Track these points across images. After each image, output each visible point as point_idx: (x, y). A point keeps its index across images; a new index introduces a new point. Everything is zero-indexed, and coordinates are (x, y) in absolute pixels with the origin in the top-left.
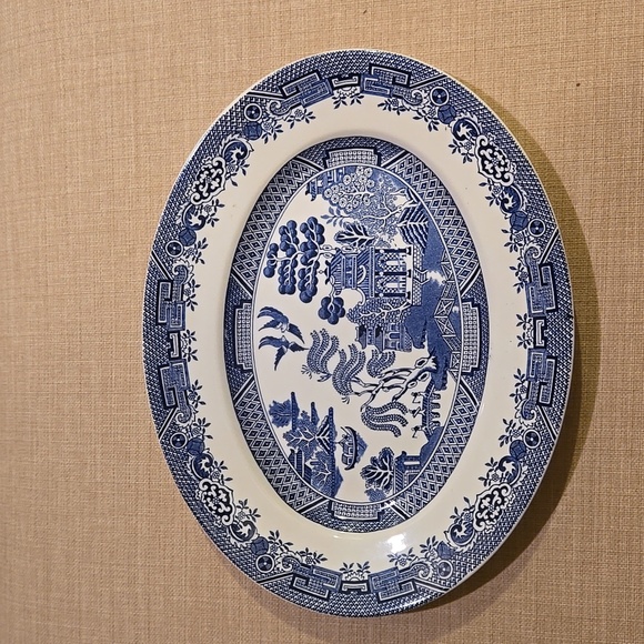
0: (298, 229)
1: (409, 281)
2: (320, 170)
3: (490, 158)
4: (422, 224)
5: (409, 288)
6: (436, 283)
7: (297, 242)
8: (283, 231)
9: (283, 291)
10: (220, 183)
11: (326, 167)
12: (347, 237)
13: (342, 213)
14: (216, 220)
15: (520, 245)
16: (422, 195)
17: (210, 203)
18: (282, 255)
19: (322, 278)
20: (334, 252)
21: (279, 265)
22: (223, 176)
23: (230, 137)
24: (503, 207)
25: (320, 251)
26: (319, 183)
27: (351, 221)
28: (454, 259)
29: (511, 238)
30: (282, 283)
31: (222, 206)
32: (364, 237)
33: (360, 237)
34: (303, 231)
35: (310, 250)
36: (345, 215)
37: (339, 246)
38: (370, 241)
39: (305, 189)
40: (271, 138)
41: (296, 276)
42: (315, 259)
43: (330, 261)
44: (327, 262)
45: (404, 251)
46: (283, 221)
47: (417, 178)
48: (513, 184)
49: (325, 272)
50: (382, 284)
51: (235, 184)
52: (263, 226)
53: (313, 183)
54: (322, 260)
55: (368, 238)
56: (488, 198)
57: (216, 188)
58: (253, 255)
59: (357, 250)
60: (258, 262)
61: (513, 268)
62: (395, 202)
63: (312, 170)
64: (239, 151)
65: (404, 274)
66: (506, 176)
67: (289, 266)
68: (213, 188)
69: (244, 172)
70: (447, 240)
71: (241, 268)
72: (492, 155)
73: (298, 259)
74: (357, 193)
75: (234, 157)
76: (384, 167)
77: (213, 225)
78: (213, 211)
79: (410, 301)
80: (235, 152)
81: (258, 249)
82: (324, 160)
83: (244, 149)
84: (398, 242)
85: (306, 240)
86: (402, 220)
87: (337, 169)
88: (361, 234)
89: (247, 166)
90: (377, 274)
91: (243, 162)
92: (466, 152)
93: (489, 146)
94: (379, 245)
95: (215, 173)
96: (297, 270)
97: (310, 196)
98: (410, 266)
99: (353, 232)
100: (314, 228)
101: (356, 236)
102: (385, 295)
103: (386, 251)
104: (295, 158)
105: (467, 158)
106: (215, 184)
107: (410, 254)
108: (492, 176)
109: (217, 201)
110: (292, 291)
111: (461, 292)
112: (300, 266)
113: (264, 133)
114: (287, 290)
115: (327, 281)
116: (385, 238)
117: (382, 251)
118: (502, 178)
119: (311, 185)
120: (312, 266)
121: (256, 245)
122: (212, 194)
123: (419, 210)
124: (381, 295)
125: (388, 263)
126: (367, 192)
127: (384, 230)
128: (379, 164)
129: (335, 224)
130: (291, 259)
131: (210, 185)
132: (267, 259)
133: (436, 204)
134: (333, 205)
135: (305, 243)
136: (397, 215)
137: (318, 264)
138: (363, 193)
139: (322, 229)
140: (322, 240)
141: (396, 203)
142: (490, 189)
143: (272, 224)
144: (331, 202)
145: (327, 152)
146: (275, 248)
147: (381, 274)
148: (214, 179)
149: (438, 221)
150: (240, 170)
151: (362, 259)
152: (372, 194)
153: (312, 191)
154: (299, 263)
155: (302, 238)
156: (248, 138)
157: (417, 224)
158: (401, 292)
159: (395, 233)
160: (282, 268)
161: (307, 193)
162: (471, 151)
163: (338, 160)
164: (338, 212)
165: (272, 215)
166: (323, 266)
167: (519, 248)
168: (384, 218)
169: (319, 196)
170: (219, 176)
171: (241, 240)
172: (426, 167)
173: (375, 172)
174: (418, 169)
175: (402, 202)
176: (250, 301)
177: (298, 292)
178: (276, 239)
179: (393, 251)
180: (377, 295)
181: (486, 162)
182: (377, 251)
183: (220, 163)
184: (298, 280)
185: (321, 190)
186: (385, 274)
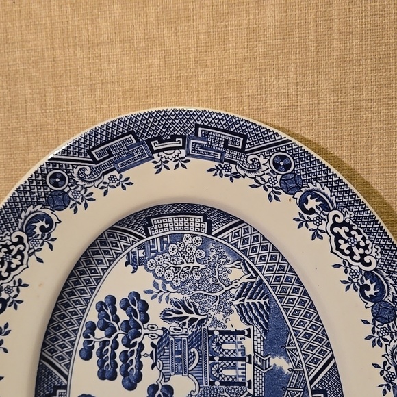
0: (117, 305)
1: (250, 367)
2: (141, 238)
3: (346, 238)
4: (262, 301)
5: (249, 376)
6: (281, 371)
7: (117, 319)
8: (101, 307)
9: (102, 376)
10: (21, 261)
11: (148, 235)
12: (174, 315)
13: (169, 287)
14: (20, 302)
15: (386, 340)
16: (260, 268)
17: (11, 284)
18: (100, 334)
19: (147, 362)
20: (161, 333)
21: (97, 346)
22: (25, 253)
23: (31, 209)
24: (363, 294)
25: (144, 332)
26: (141, 254)
27: (179, 296)
28: (301, 344)
29: (373, 331)
30: (101, 366)
31: (26, 286)
32: (195, 316)
33: (191, 316)
34: (124, 308)
35: (133, 330)
36: (171, 290)
37: (167, 325)
38: (202, 321)
39: (124, 260)
40: (81, 207)
41: (117, 359)
42: (138, 340)
43: (156, 342)
44: (152, 344)
45: (242, 332)
46: (100, 296)
47: (254, 250)
48: (375, 270)
49: (151, 355)
50: (217, 371)
51: (40, 260)
52: (77, 302)
53: (134, 253)
54: (147, 342)
55: (200, 317)
56: (344, 282)
57: (18, 266)
58: (66, 335)
59: (187, 330)
60: (72, 343)
61: (376, 366)
62: (229, 276)
63: (132, 238)
64: (43, 223)
65: (243, 359)
66: (367, 259)
67: (109, 347)
68: (13, 266)
69: (51, 247)
70: (292, 321)
71: (53, 351)
72: (348, 234)
73: (119, 340)
74: (185, 265)
75: (37, 231)
76: (216, 235)
77: (16, 307)
78: (15, 293)
79: (251, 391)
80: (38, 225)
81: (72, 328)
82: (145, 227)
83: (49, 221)
84: (235, 322)
85: (128, 318)
86: (239, 296)
87: (161, 238)
88: (191, 312)
89: (53, 240)
90: (212, 358)
91: (49, 235)
92: (315, 227)
93: (344, 224)
94: (212, 325)
95: (15, 249)
96: (118, 352)
97: (130, 267)
98: (249, 351)
99: (182, 310)
100: (137, 305)
101: (185, 314)
102: (222, 384)
103: (221, 332)
104: (111, 228)
105: (316, 235)
106: (16, 262)
107: (249, 336)
108: (348, 258)
109: (20, 281)
110: (113, 377)
111: (311, 382)
112: (121, 348)
113: (72, 202)
114: (107, 375)
115: (154, 366)
116: (220, 317)
117: (216, 333)
118: (362, 261)
119: (132, 256)
120: (135, 348)
121: (69, 324)
122: (13, 273)
123: (258, 285)
124: (217, 383)
125: (224, 346)
126: (196, 264)
127: (218, 308)
128: (209, 232)
129: (160, 300)
130: (111, 339)
131: (10, 263)
132: (82, 339)
133: (277, 279)
134: (158, 278)
135: (126, 322)
136: (233, 291)
137: (142, 346)
138: (191, 265)
139: (145, 306)
140: (146, 319)
141: (231, 277)
142: (346, 271)
143: (87, 300)
144: (155, 275)
145: (149, 219)
146: (91, 327)
147: (217, 359)
148: (15, 257)
149: (281, 299)
150: (46, 245)
151: (194, 341)
152: (202, 266)
153: (133, 262)
154: (121, 344)
155: (123, 315)
156: (53, 209)
157: (256, 301)
158: (240, 380)
159: (231, 312)
160: (101, 349)
161: (127, 264)
162: (322, 227)
163: (162, 228)
164: (164, 286)
165: (87, 289)
166: (148, 349)
167: (384, 343)
168: (218, 294)
169: (141, 268)
170: (20, 253)
171: (51, 321)
172: (265, 239)
173: (206, 241)
174: (256, 239)
175: (237, 275)
176: (65, 387)
177: (120, 377)
178: (93, 316)
179: (229, 332)
180: (212, 383)
181: (341, 241)
182: (211, 332)
183: (21, 238)
184: (120, 363)
185: (143, 261)
186: (221, 359)
